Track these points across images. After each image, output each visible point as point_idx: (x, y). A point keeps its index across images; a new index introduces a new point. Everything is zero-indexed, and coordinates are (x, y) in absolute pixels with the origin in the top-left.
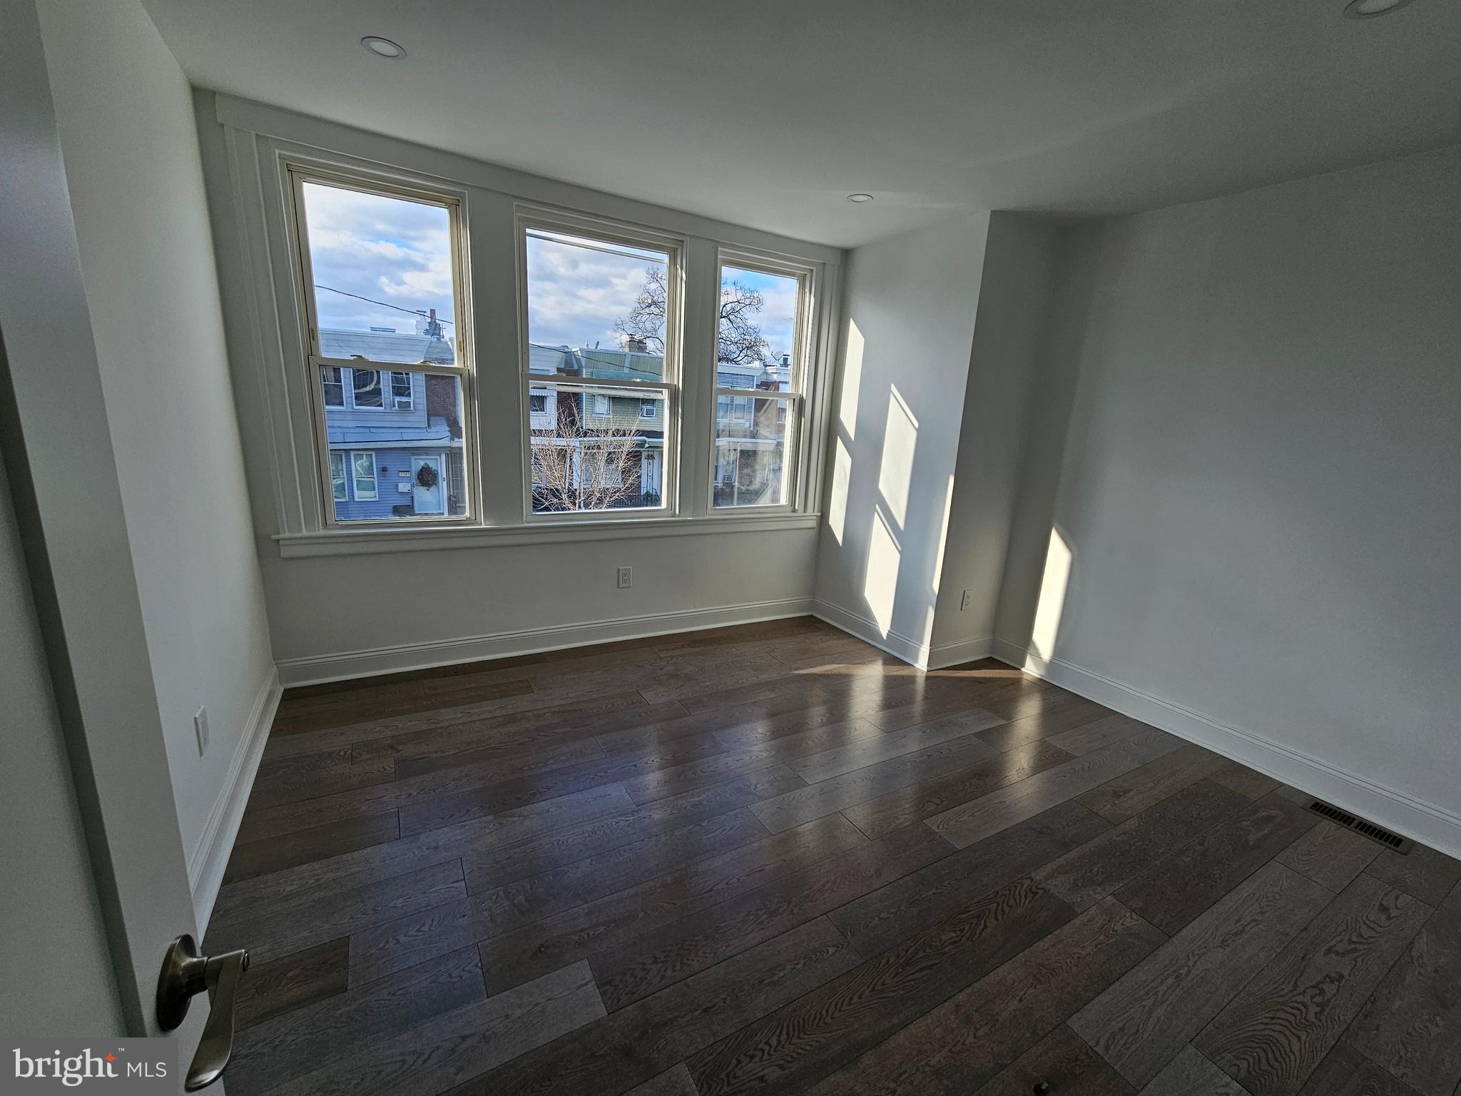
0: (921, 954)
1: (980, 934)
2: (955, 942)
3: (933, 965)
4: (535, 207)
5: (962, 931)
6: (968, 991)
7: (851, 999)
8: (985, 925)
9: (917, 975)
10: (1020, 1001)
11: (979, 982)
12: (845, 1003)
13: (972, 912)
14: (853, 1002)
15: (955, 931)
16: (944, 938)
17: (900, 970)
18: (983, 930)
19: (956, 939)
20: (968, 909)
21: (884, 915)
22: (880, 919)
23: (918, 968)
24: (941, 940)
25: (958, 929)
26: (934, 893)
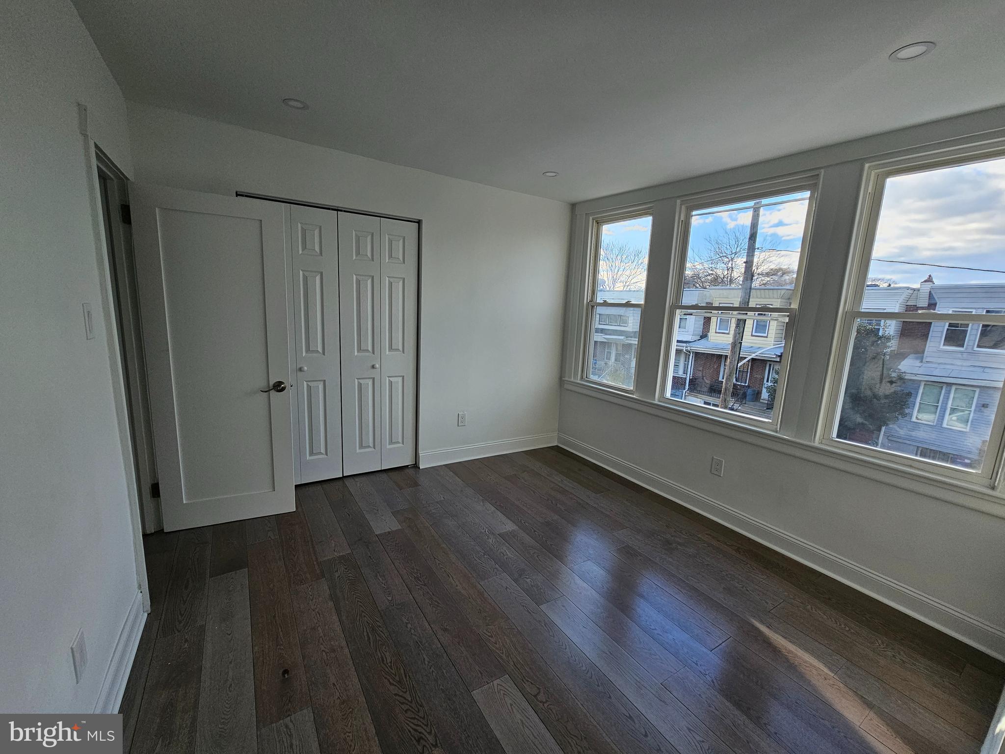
0: (378, 638)
1: (386, 678)
2: (383, 660)
3: (370, 643)
4: (690, 198)
5: (391, 667)
6: (349, 656)
7: (361, 602)
8: (393, 684)
9: (365, 634)
10: (334, 684)
11: (352, 664)
12: (359, 600)
13: (405, 679)
14: (359, 603)
15: (391, 662)
16: (387, 654)
17: (370, 626)
18: (389, 681)
19: (385, 662)
20: (408, 677)
21: (409, 626)
22: (407, 623)
23: (370, 634)
24: (386, 652)
25: (392, 665)
26: (424, 659)
